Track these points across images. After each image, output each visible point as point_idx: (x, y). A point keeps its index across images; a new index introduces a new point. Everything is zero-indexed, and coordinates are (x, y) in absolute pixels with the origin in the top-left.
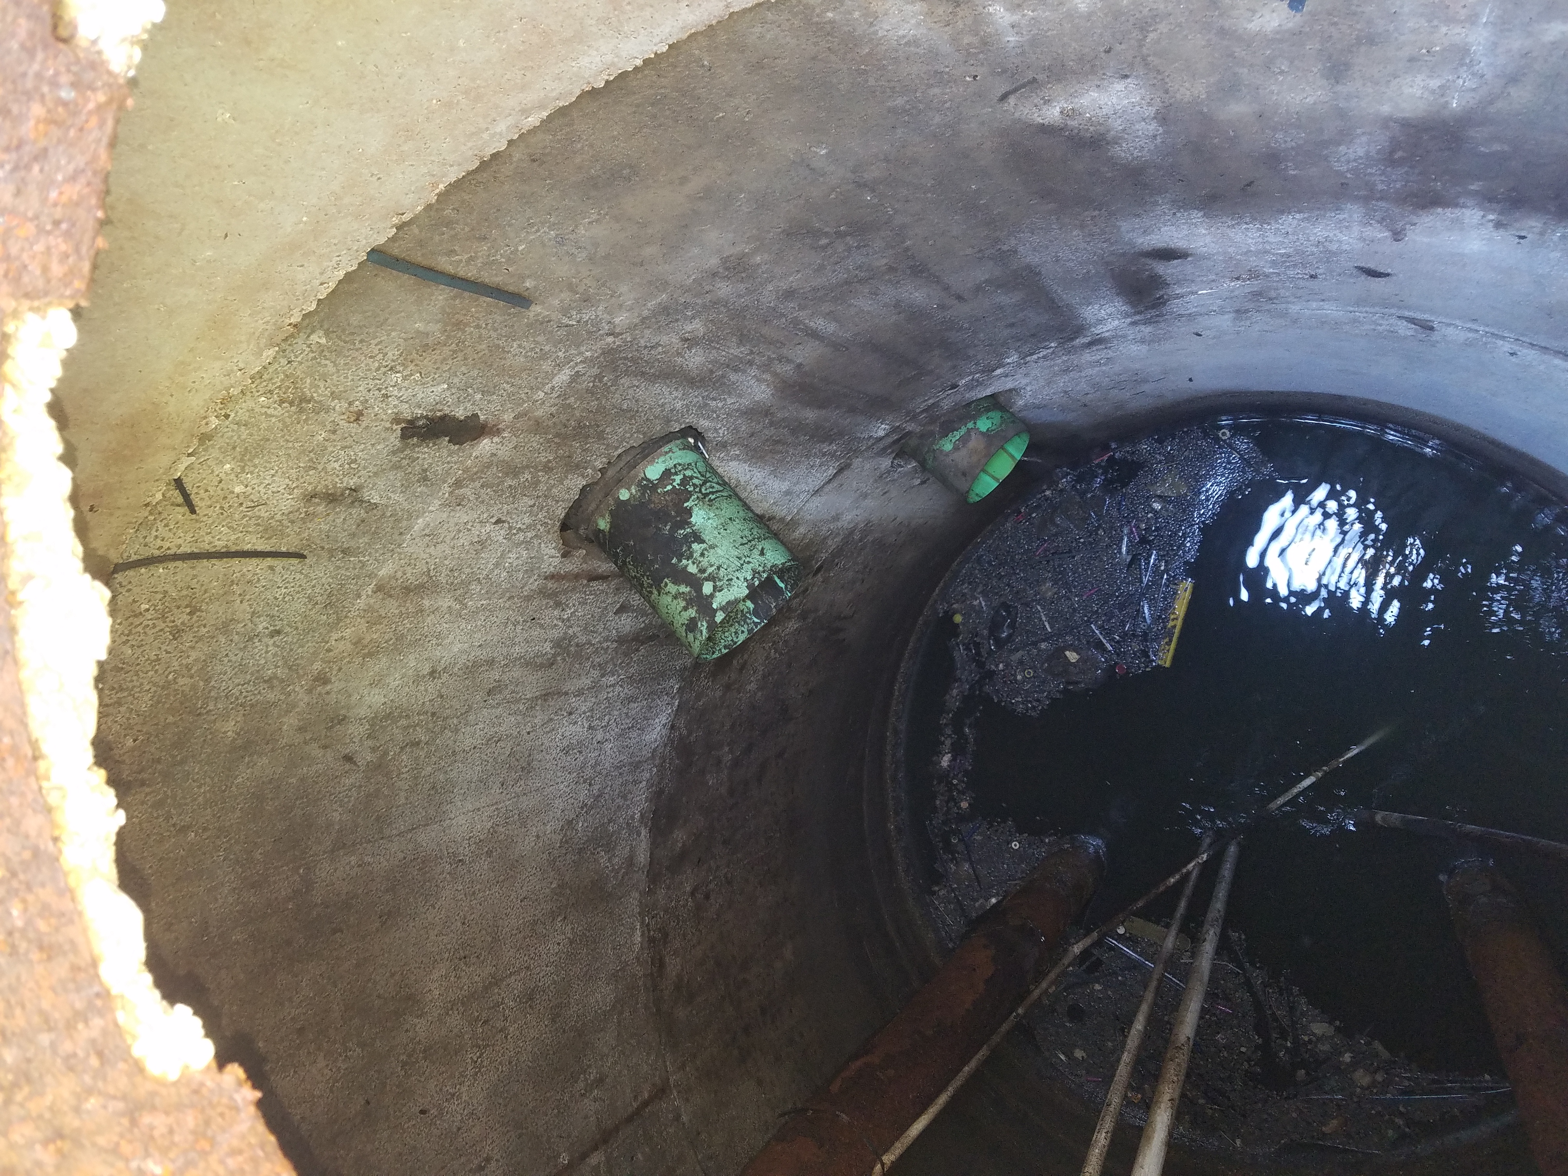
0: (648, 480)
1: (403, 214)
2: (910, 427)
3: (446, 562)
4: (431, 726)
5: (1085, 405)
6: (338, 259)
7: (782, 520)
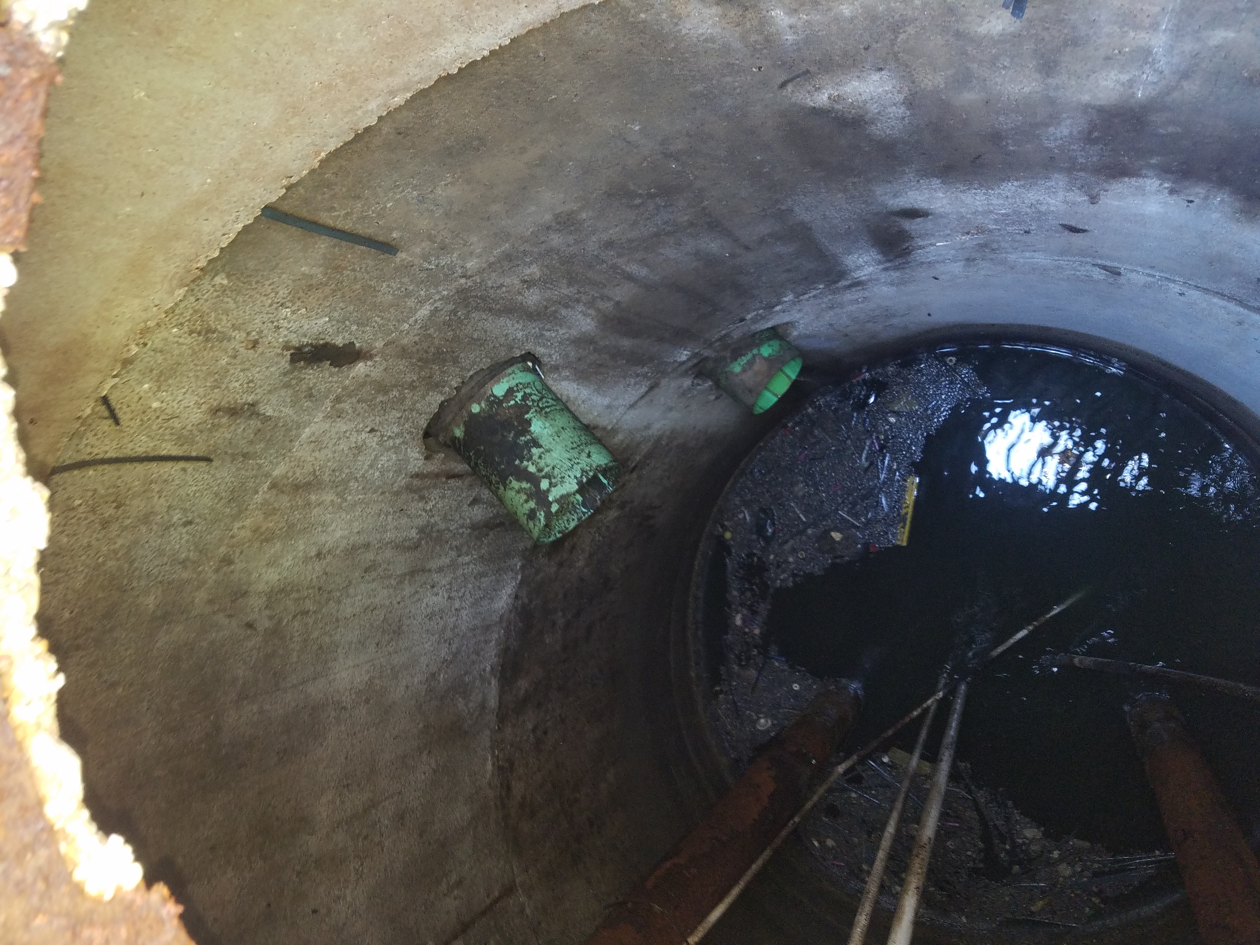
0: (495, 396)
1: (291, 177)
2: (707, 353)
3: (329, 464)
4: (317, 598)
5: (847, 335)
6: (238, 214)
7: (604, 429)
